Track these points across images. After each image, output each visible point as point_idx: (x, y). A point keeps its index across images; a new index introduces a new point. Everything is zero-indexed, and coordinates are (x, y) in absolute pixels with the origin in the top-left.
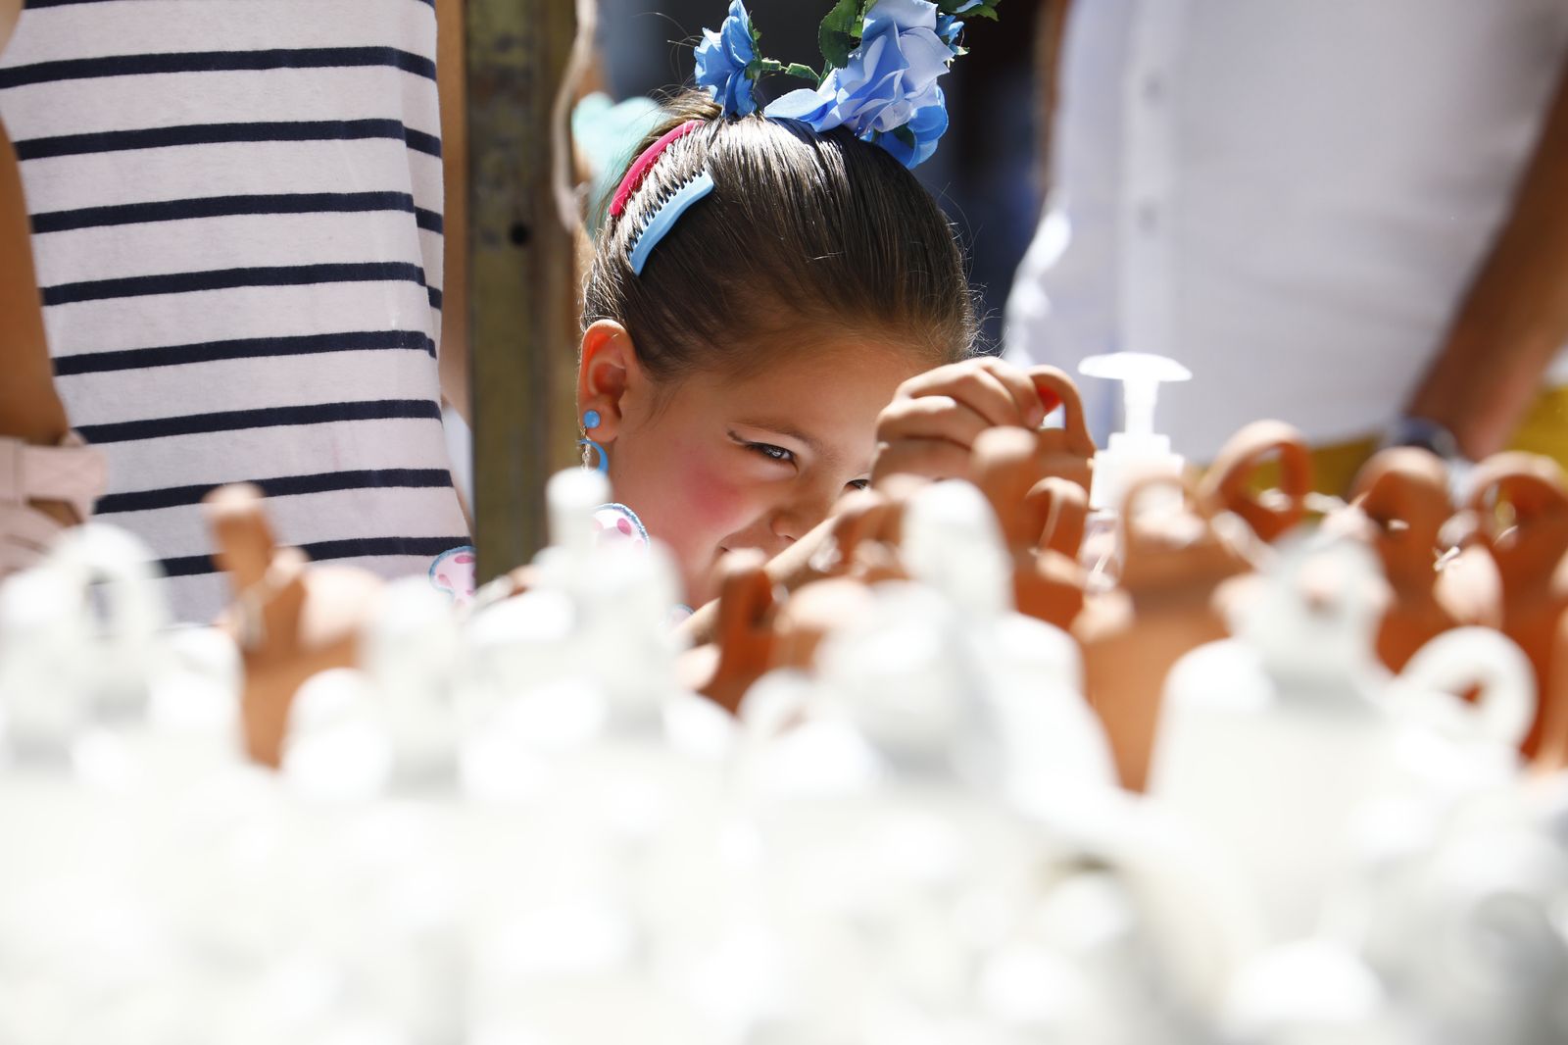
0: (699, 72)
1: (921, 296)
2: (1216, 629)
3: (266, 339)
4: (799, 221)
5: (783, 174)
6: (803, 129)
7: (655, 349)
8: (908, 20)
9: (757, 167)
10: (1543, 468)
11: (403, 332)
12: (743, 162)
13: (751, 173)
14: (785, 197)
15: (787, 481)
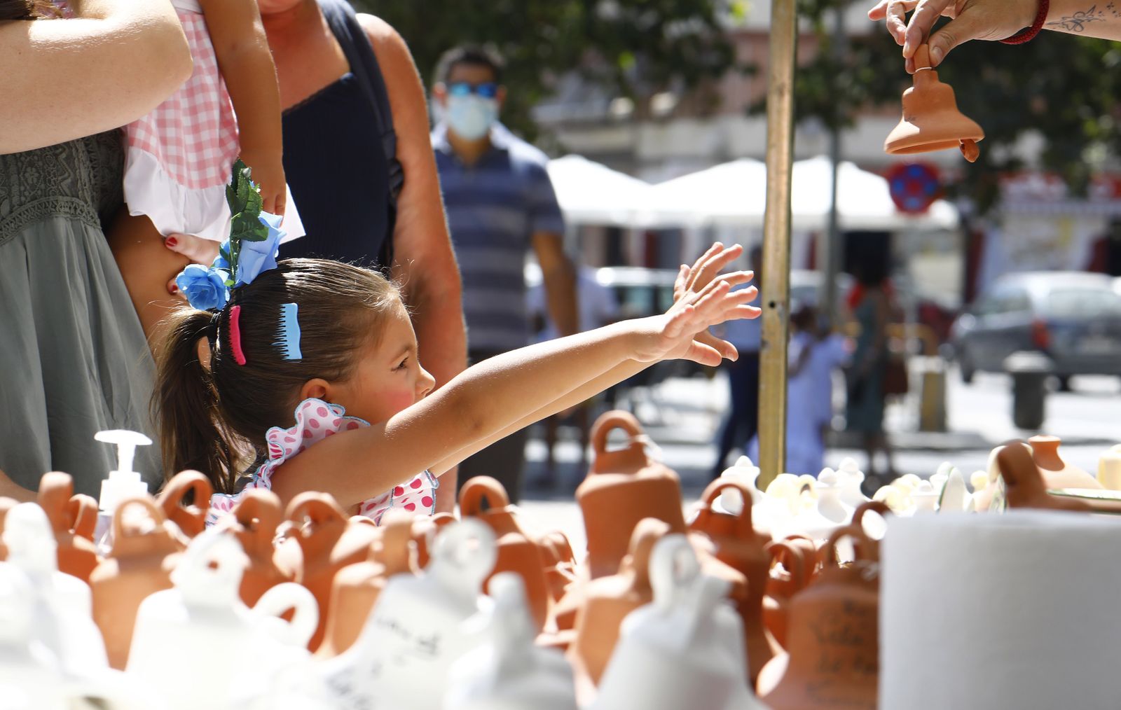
7: (336, 373)
10: (326, 498)
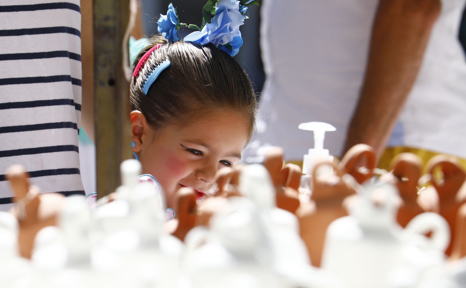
0: (159, 29)
1: (242, 97)
2: (344, 213)
3: (19, 126)
4: (200, 74)
5: (193, 58)
6: (197, 44)
8: (230, 7)
9: (184, 57)
11: (65, 122)
12: (179, 55)
13: (182, 59)
14: (195, 66)
15: (200, 160)
